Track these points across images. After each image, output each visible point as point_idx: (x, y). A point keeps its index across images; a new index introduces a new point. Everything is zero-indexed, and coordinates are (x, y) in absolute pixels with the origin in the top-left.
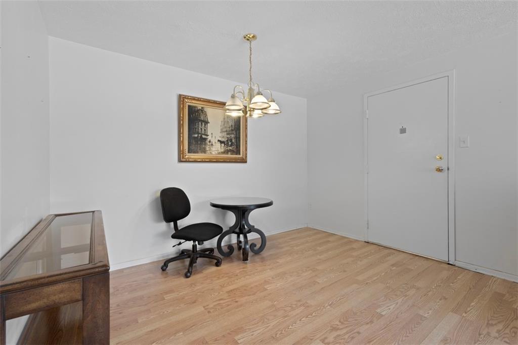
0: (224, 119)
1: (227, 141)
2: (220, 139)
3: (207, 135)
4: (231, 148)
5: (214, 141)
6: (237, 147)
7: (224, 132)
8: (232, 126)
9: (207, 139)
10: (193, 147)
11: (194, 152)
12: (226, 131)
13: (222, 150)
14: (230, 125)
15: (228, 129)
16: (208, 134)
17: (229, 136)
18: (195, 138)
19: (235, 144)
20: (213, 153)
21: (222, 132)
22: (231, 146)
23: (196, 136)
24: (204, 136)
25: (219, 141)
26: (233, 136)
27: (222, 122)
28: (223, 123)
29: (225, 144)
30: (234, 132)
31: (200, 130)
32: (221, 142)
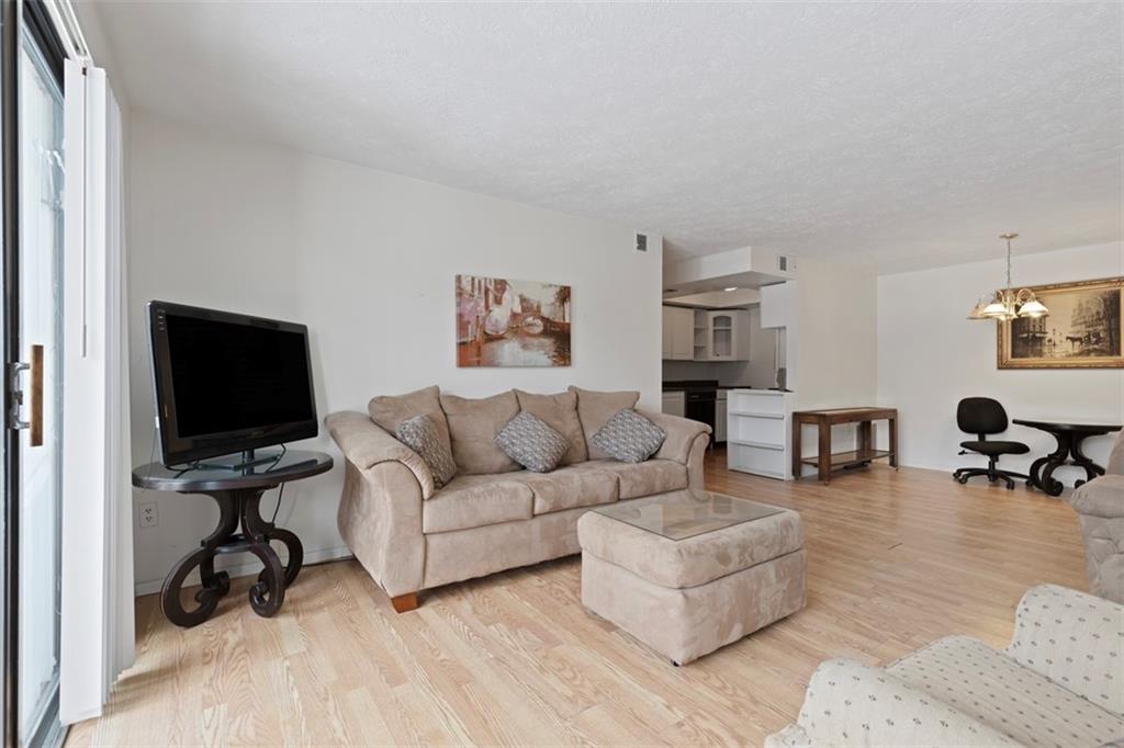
0: (1080, 305)
1: (1088, 336)
2: (1071, 335)
3: (1045, 333)
4: (1096, 346)
5: (1057, 339)
6: (1112, 344)
7: (1081, 324)
8: (1098, 313)
9: (1043, 338)
10: (1019, 350)
11: (1022, 356)
12: (1085, 322)
13: (1076, 351)
14: (1094, 312)
15: (1088, 319)
16: (1047, 330)
17: (1091, 329)
18: (1023, 338)
19: (1108, 339)
20: (1057, 356)
21: (1074, 324)
22: (1096, 343)
23: (1025, 335)
24: (1038, 335)
25: (1068, 338)
26: (1101, 328)
27: (1074, 311)
28: (1077, 312)
29: (1082, 343)
30: (1104, 321)
31: (1031, 328)
32: (1073, 340)
